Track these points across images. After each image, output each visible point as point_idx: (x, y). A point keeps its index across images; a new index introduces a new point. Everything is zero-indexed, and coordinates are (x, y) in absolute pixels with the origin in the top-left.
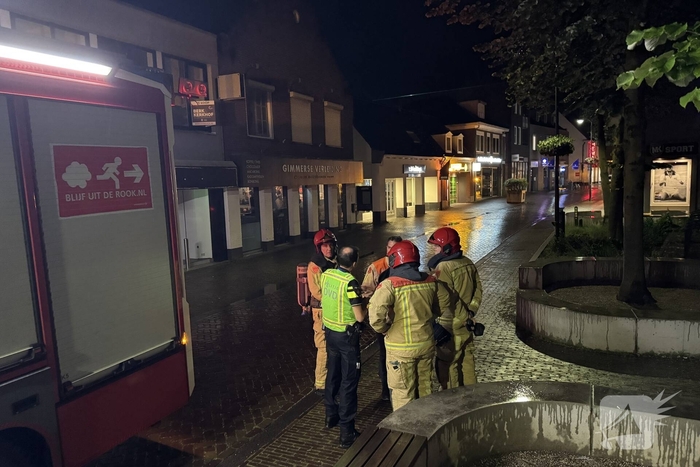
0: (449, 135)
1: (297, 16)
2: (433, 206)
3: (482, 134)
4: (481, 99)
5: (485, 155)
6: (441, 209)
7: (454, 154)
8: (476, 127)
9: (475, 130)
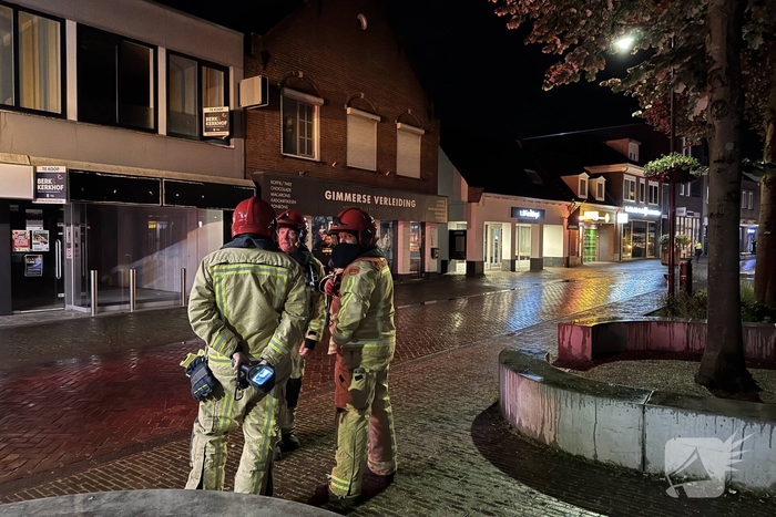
0: (584, 176)
1: (364, 23)
2: (555, 261)
3: (634, 179)
4: (632, 137)
5: (637, 205)
6: (568, 266)
7: (591, 199)
8: (624, 169)
9: (621, 173)
